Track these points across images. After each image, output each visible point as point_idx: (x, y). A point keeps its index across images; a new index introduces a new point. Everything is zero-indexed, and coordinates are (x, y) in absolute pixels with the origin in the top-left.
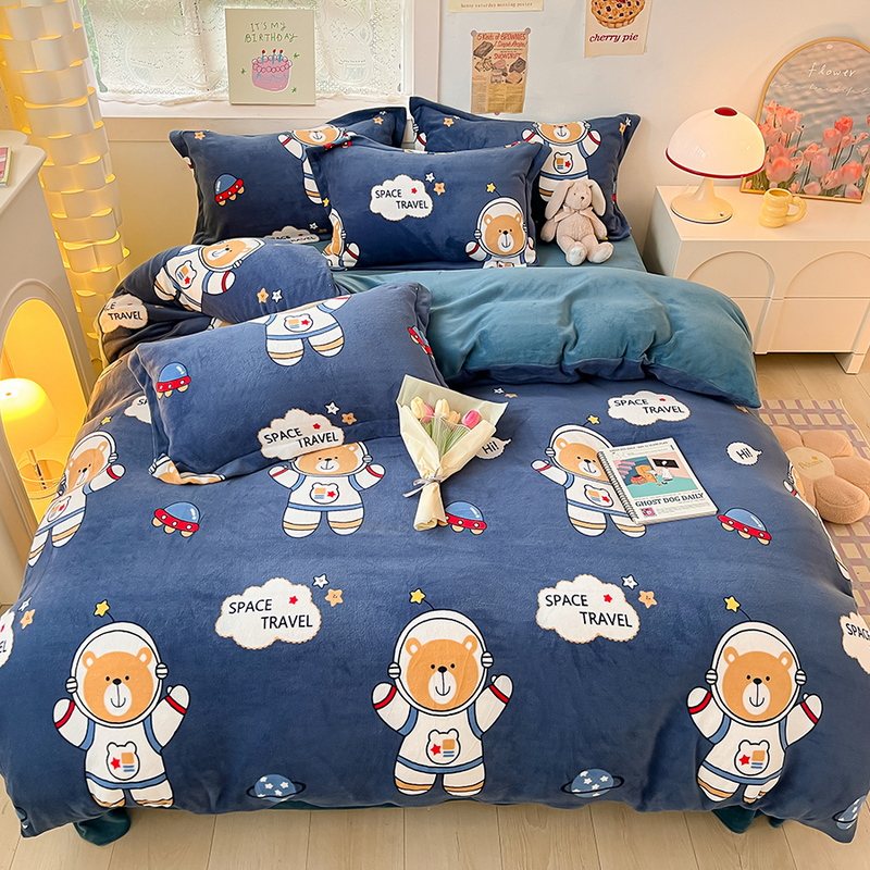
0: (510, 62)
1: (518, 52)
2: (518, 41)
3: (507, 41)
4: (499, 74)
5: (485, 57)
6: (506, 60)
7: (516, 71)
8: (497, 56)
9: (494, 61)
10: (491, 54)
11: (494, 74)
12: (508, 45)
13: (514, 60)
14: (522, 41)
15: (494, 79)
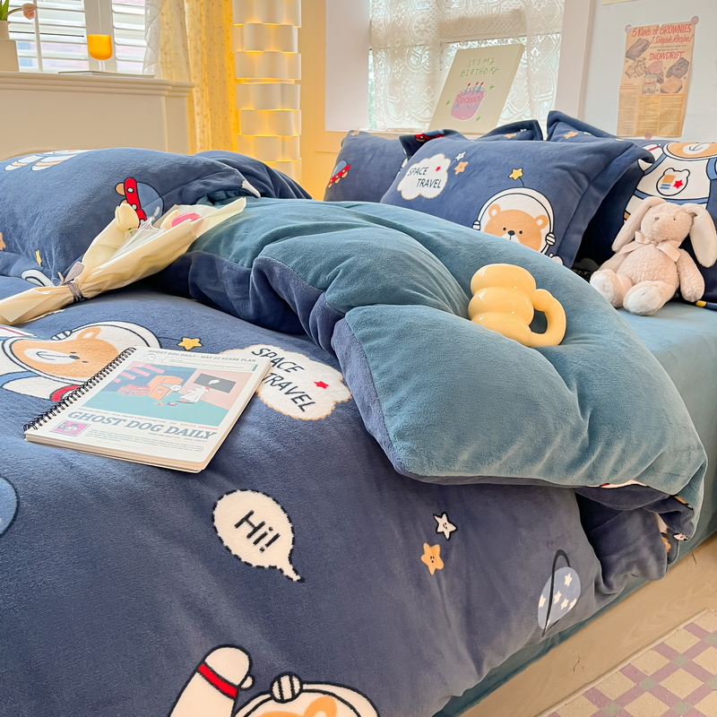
0: (668, 63)
1: (680, 49)
2: (681, 35)
3: (667, 36)
4: (652, 80)
5: (637, 59)
6: (664, 61)
7: (676, 76)
8: (653, 56)
9: (648, 63)
10: (646, 54)
11: (647, 81)
12: (669, 40)
13: (673, 61)
14: (687, 35)
15: (646, 89)
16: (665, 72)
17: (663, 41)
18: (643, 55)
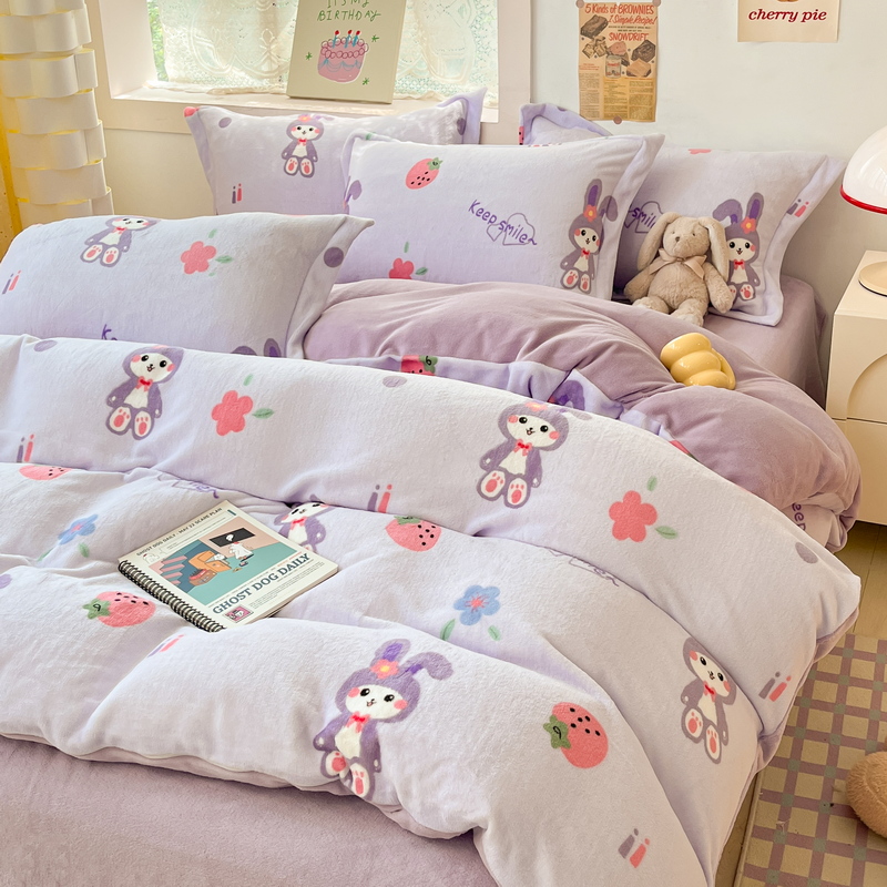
0: (632, 45)
1: (644, 31)
2: (643, 16)
3: (627, 16)
4: (617, 62)
5: (596, 38)
6: (627, 42)
7: (642, 58)
8: (614, 37)
9: (609, 43)
10: (605, 33)
11: (610, 62)
12: (629, 21)
13: (638, 43)
14: (651, 17)
15: (609, 70)
16: (630, 54)
17: (623, 20)
18: (602, 34)
